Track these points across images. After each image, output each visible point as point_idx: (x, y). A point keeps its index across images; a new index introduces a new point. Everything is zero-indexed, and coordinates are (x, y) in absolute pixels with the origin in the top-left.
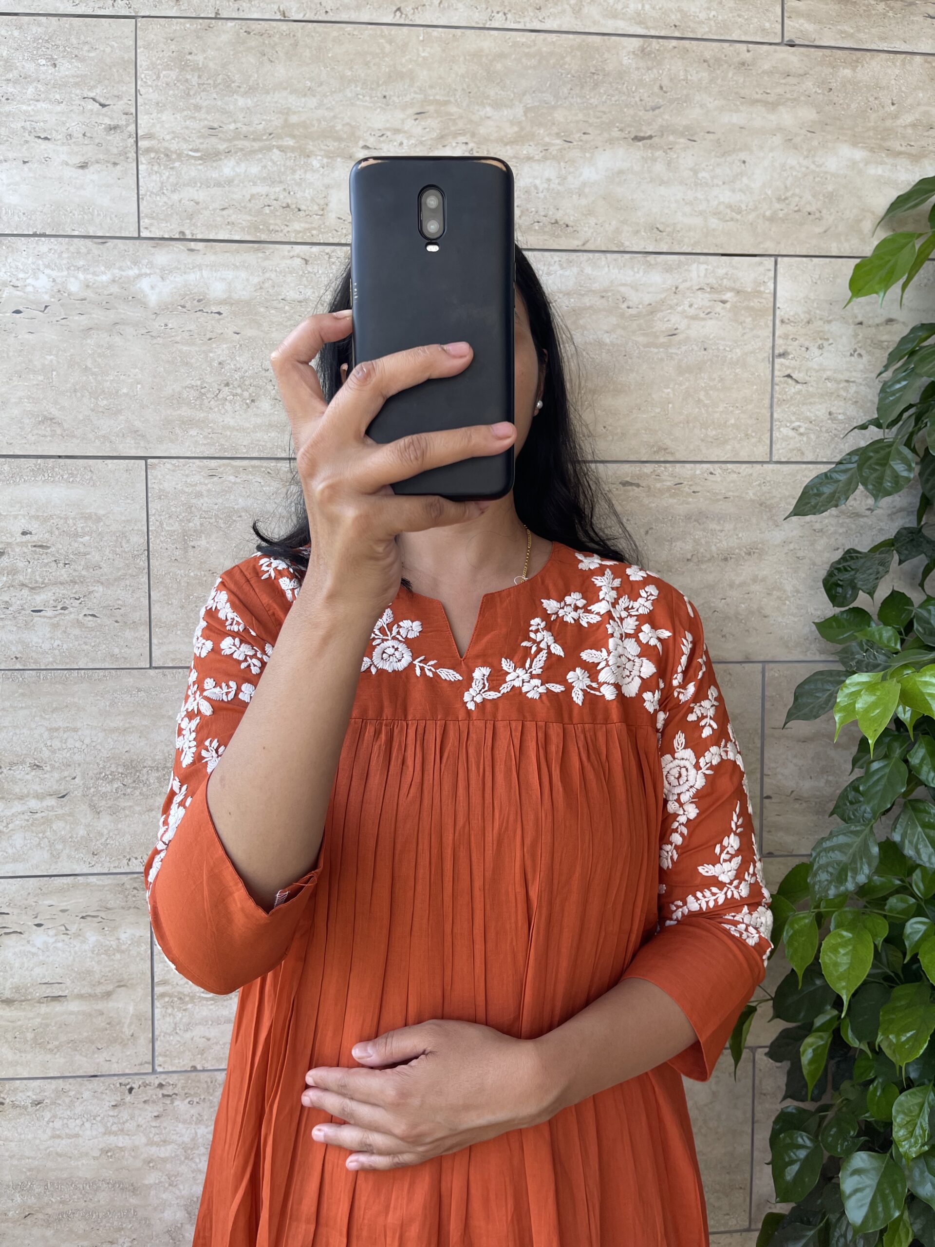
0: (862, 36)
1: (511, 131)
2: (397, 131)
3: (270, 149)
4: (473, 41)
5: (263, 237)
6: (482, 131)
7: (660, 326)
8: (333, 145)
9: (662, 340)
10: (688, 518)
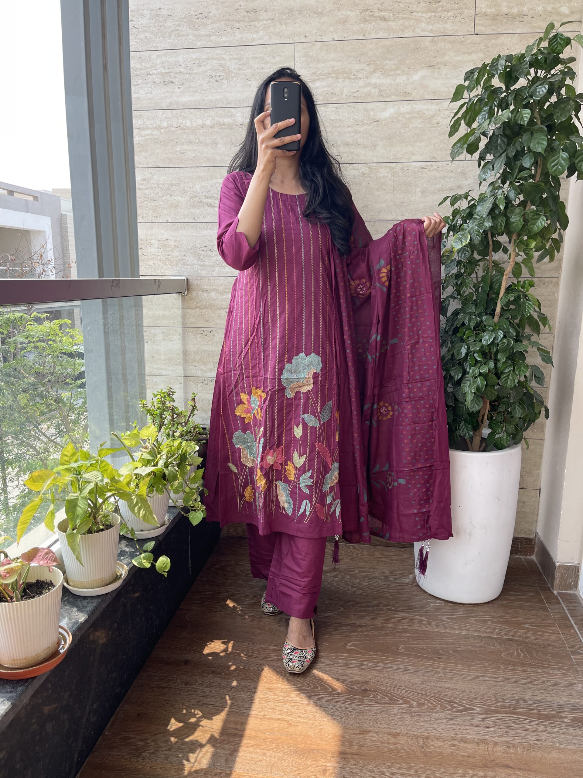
0: (499, 30)
1: (394, 67)
2: (362, 70)
3: (328, 78)
4: (384, 42)
5: (326, 102)
6: (386, 68)
7: (434, 121)
8: (345, 75)
9: (435, 125)
10: (440, 178)
